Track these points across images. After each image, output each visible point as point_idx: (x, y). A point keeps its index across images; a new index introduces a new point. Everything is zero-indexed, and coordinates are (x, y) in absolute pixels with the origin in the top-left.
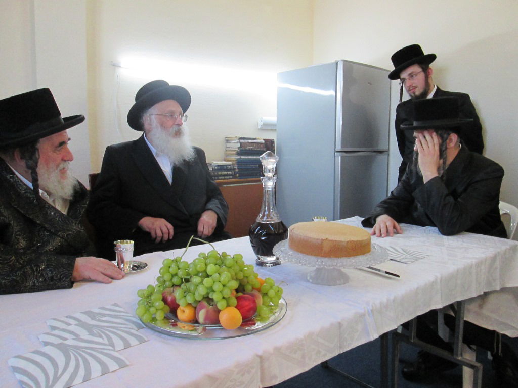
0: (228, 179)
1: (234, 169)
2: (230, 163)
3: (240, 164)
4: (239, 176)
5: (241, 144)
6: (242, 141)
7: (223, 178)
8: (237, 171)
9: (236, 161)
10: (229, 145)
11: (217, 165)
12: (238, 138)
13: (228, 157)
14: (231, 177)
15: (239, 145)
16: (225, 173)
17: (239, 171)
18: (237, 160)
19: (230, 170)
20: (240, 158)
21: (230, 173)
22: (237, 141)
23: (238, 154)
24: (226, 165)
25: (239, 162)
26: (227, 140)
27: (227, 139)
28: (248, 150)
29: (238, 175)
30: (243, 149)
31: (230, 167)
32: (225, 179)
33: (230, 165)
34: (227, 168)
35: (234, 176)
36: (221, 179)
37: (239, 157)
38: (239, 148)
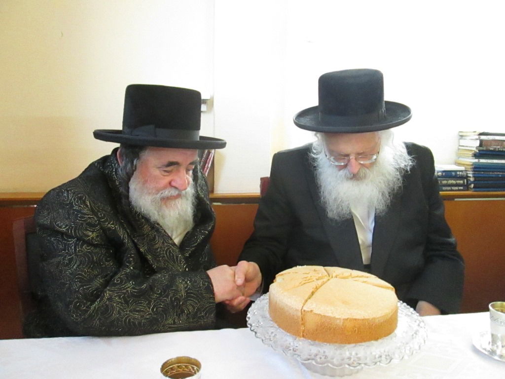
0: (456, 190)
1: (467, 177)
2: (462, 168)
3: (477, 170)
4: (474, 187)
5: (481, 142)
6: (483, 137)
7: (449, 188)
8: (472, 179)
9: (472, 165)
10: (462, 142)
11: (443, 170)
12: (477, 133)
13: (460, 159)
14: (462, 188)
15: (478, 143)
16: (454, 182)
17: (475, 180)
18: (474, 164)
19: (462, 178)
20: (479, 162)
21: (461, 182)
22: (477, 137)
23: (476, 156)
24: (456, 171)
25: (476, 168)
26: (462, 136)
27: (461, 134)
28: (491, 151)
29: (472, 186)
30: (485, 149)
31: (461, 173)
32: (452, 190)
33: (462, 171)
34: (456, 175)
35: (466, 187)
36: (447, 191)
37: (476, 160)
38: (477, 148)
